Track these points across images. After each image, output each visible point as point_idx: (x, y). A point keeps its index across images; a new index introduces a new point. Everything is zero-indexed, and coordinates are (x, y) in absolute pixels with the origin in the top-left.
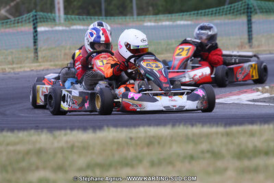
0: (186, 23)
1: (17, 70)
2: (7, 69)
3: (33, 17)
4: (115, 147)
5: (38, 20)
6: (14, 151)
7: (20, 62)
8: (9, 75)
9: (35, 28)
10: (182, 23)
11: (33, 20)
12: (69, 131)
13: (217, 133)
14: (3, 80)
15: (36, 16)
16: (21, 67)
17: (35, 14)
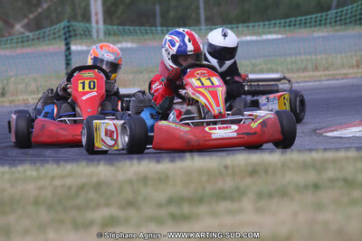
2: (30, 100)
3: (64, 28)
4: (204, 178)
5: (72, 33)
6: (63, 186)
9: (67, 44)
10: (269, 37)
11: (65, 34)
12: (135, 162)
13: (347, 158)
15: (68, 27)
17: (67, 24)
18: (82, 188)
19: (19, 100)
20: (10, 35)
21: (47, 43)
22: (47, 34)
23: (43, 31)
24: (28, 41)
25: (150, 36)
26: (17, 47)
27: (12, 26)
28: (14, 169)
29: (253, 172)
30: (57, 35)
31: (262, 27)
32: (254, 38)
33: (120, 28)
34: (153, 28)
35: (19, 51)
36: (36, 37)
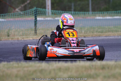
0: (118, 17)
1: (25, 39)
2: (20, 38)
3: (35, 10)
5: (38, 13)
7: (27, 35)
8: (21, 41)
9: (36, 17)
10: (116, 17)
11: (35, 13)
14: (18, 43)
15: (36, 10)
16: (27, 38)
17: (36, 9)
19: (15, 38)
20: (14, 12)
21: (28, 16)
22: (28, 12)
23: (26, 11)
24: (20, 15)
26: (16, 17)
27: (15, 9)
29: (103, 68)
30: (32, 13)
31: (113, 13)
32: (110, 18)
33: (57, 11)
34: (70, 12)
35: (17, 19)
36: (23, 13)
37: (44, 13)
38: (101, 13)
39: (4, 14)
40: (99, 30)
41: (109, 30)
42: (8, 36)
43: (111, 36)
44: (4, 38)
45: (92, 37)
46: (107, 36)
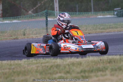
1: (39, 37)
3: (45, 12)
4: (94, 64)
5: (48, 14)
6: (45, 66)
7: (40, 34)
8: (35, 39)
9: (47, 18)
11: (46, 14)
12: (70, 58)
14: (33, 41)
17: (47, 11)
18: (52, 66)
19: (30, 37)
20: (27, 15)
21: (40, 17)
22: (40, 14)
23: (38, 13)
24: (33, 17)
25: (75, 15)
27: (28, 12)
28: (29, 60)
30: (43, 15)
34: (76, 13)
35: (30, 20)
36: (36, 15)
37: (53, 14)
38: (103, 13)
39: (19, 17)
40: (102, 27)
41: (110, 27)
42: (24, 35)
43: (112, 32)
44: (20, 37)
45: (95, 33)
46: (108, 32)
